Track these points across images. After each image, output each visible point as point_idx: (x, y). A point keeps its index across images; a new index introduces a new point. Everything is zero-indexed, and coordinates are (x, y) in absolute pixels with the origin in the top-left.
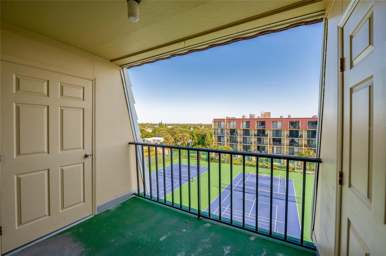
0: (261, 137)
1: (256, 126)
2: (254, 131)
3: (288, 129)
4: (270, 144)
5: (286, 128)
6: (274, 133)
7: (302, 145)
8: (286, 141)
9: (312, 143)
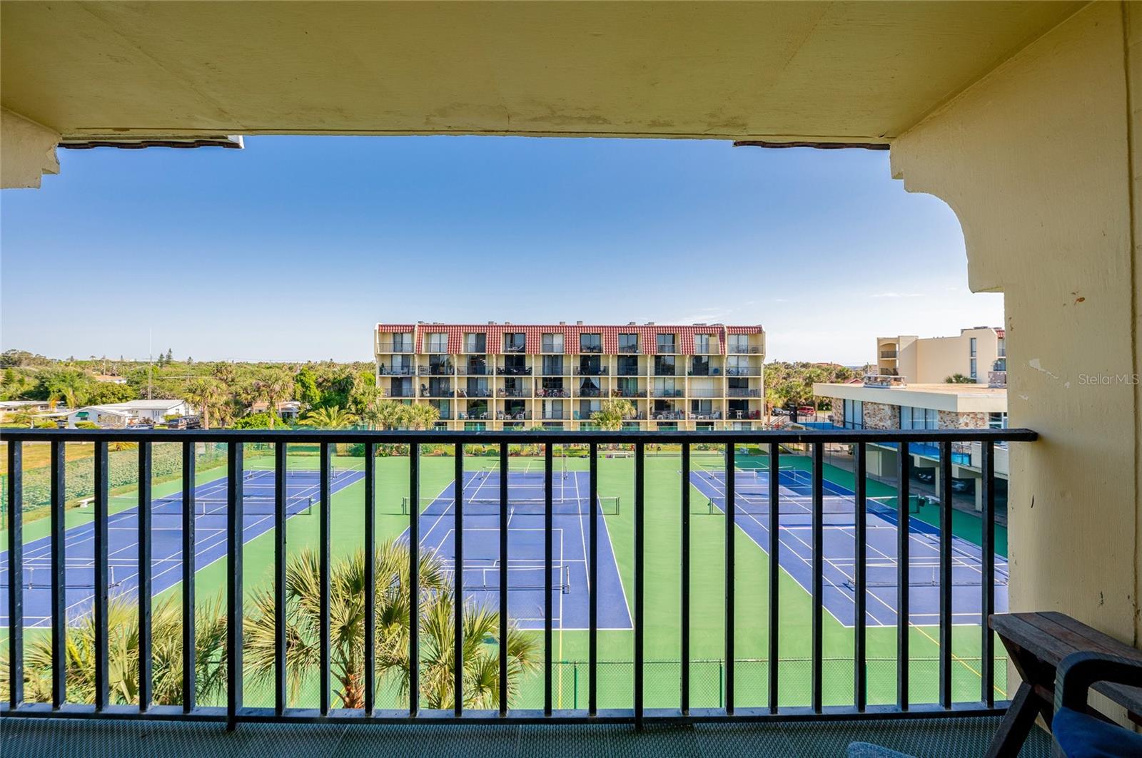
0: (514, 376)
1: (501, 347)
2: (497, 359)
3: (578, 353)
4: (536, 395)
5: (575, 352)
6: (546, 365)
7: (608, 392)
8: (573, 384)
9: (627, 387)
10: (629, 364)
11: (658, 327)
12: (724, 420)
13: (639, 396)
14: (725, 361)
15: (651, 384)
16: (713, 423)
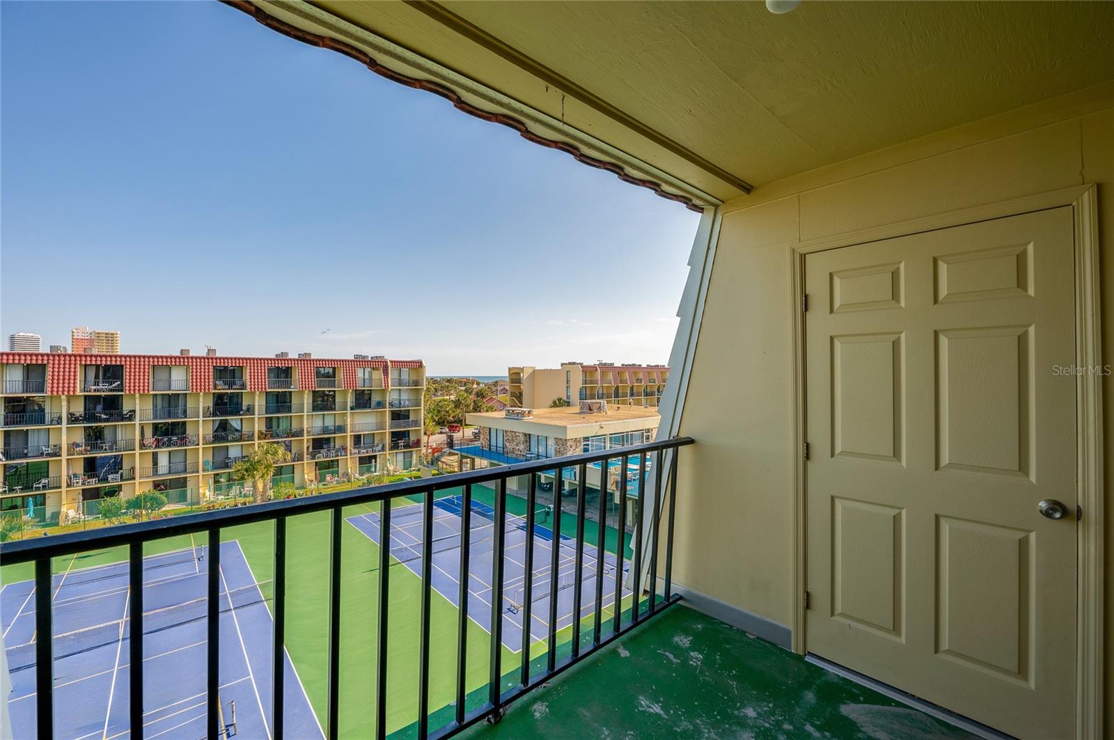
0: (103, 424)
1: (78, 385)
2: (69, 402)
3: (211, 390)
4: (142, 446)
5: (205, 389)
6: (159, 406)
8: (201, 428)
9: (278, 427)
10: (280, 402)
11: (316, 360)
12: (388, 452)
13: (293, 436)
14: (388, 394)
15: (310, 422)
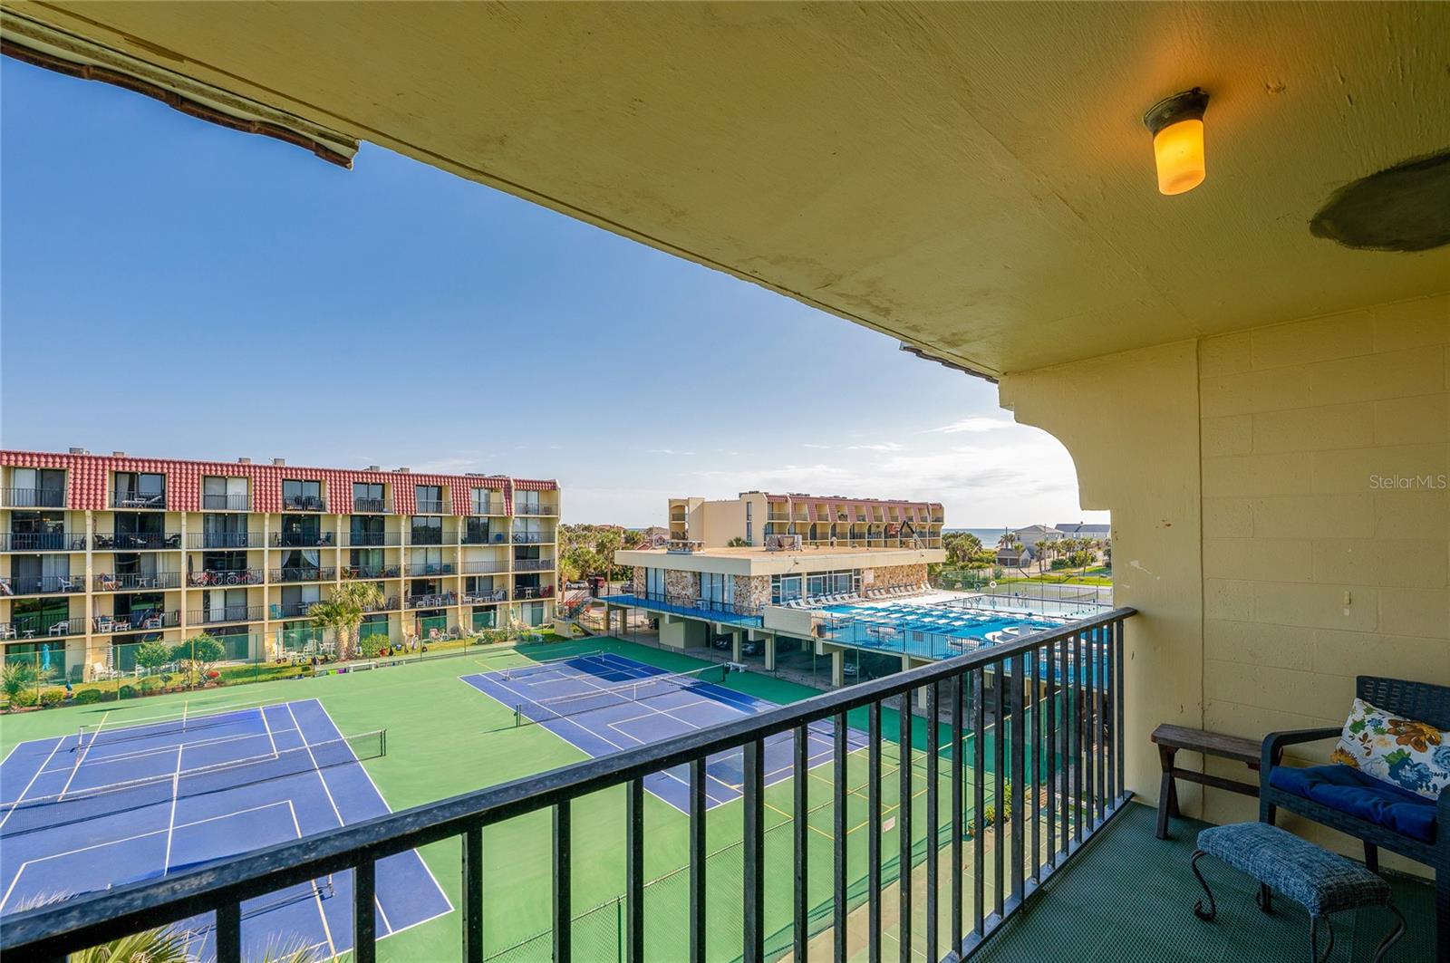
0: (139, 551)
1: (107, 497)
2: (95, 521)
3: (279, 510)
4: (190, 582)
5: (271, 508)
6: (211, 530)
7: (334, 573)
8: (267, 561)
9: (367, 563)
10: (369, 529)
11: (417, 476)
12: (511, 601)
13: (387, 576)
14: (511, 524)
15: (407, 558)
16: (496, 606)
